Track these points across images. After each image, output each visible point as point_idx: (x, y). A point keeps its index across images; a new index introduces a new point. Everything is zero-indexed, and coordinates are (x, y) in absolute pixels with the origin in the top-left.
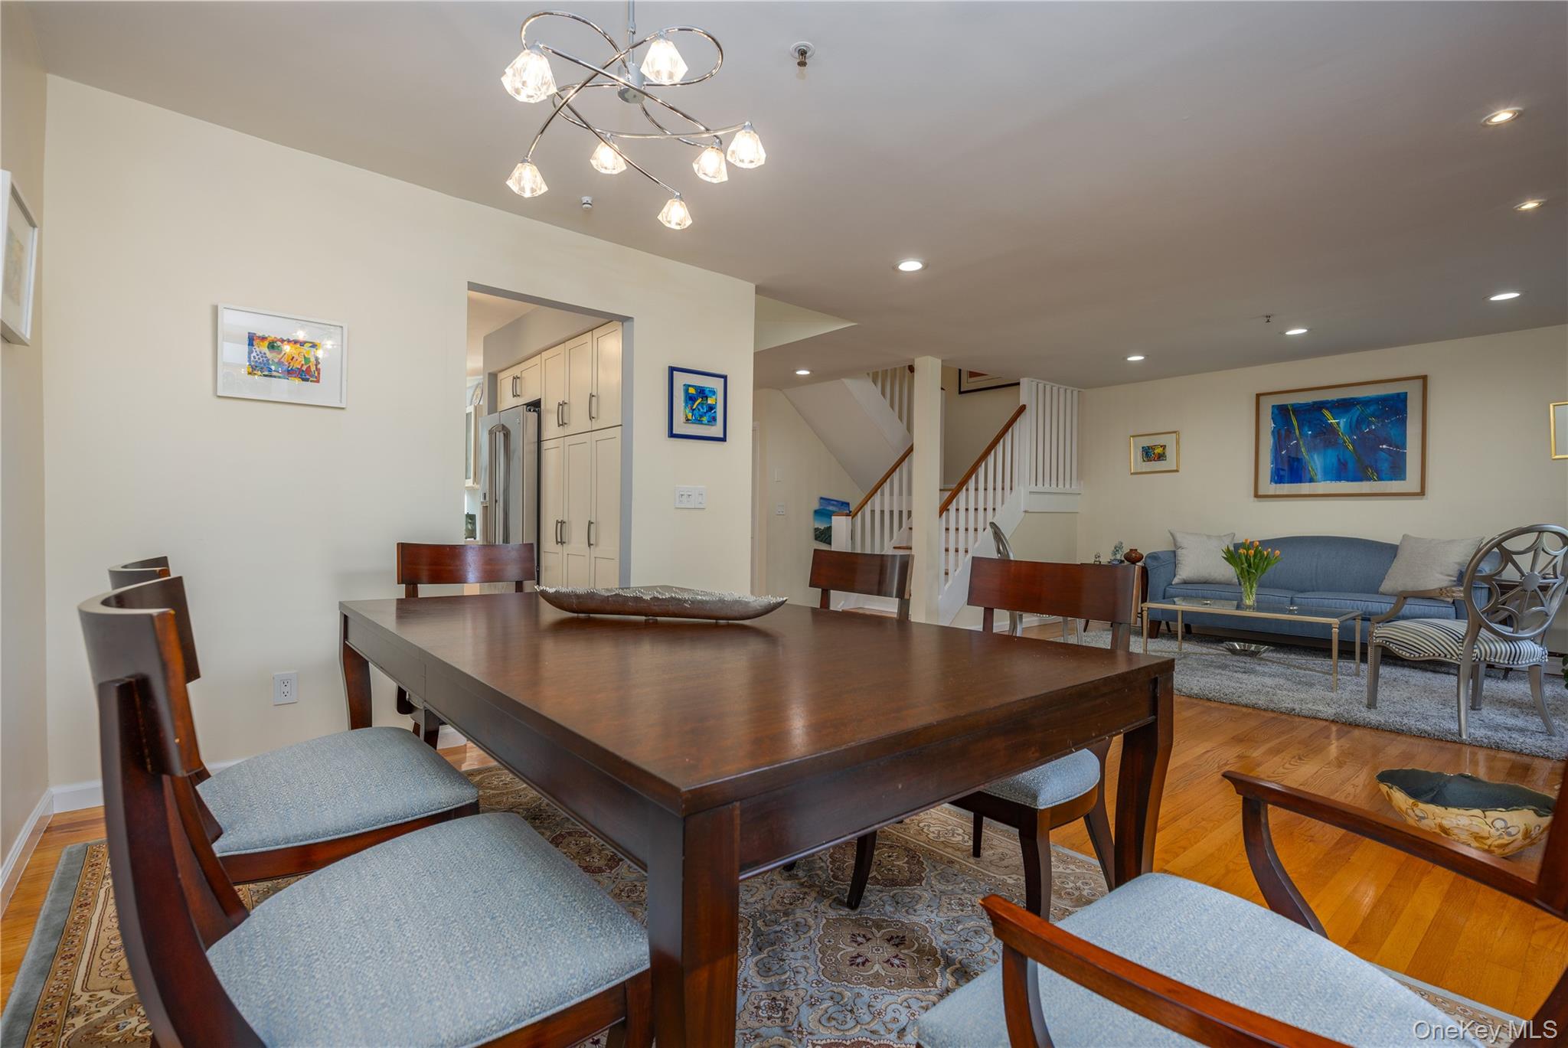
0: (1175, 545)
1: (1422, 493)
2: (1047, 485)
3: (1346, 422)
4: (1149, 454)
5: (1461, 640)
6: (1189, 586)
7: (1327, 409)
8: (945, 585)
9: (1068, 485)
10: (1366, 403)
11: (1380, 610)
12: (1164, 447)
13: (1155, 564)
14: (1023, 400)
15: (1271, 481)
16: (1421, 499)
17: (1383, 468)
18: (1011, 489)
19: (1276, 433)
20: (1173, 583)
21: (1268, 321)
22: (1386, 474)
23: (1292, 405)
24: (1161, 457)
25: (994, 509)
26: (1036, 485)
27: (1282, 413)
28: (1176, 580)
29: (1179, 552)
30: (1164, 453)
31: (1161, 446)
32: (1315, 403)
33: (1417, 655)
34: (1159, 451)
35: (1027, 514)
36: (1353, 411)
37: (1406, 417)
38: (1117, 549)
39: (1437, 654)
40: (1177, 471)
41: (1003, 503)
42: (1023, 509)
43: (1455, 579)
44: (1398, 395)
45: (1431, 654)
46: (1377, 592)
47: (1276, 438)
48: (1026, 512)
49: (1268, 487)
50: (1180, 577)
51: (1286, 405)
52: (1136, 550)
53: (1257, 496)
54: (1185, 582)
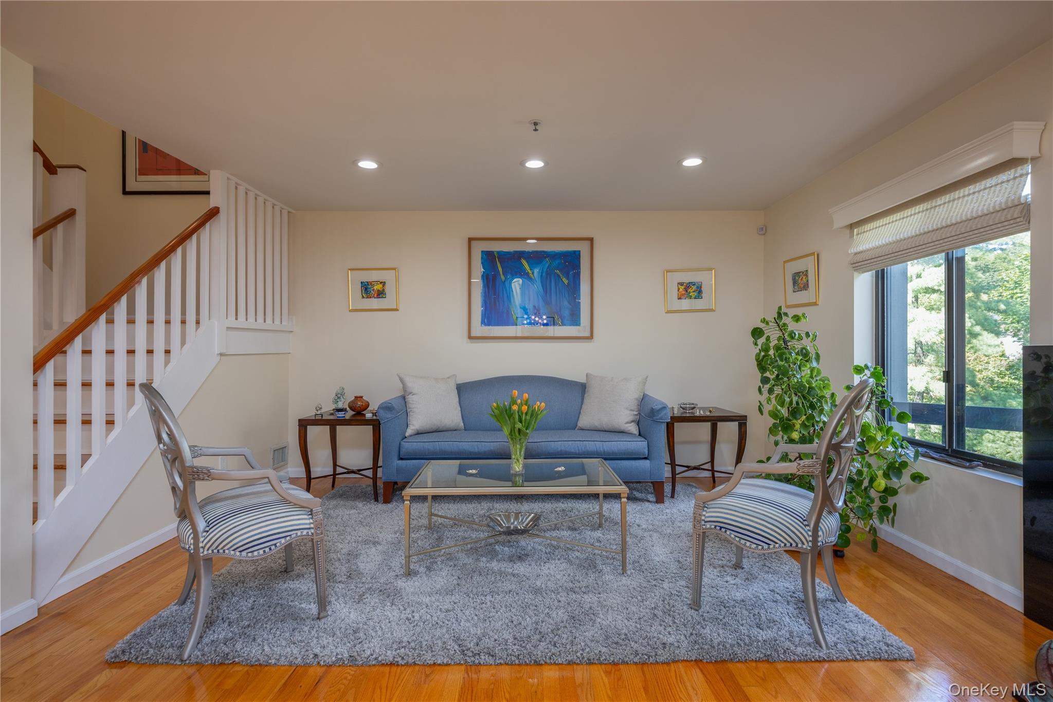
0: (405, 391)
1: (591, 337)
2: (251, 318)
3: (539, 272)
4: (366, 289)
5: (805, 521)
6: (425, 438)
7: (525, 259)
8: (107, 436)
9: (277, 322)
10: (553, 256)
11: (595, 450)
12: (383, 283)
13: (389, 415)
14: (214, 201)
15: (482, 323)
16: (591, 342)
17: (565, 315)
18: (198, 322)
19: (485, 278)
20: (407, 434)
21: (536, 130)
22: (567, 320)
23: (498, 252)
24: (381, 294)
25: (168, 352)
26: (236, 319)
27: (489, 258)
28: (409, 432)
29: (410, 398)
30: (384, 290)
31: (381, 283)
32: (516, 252)
33: (766, 546)
34: (378, 287)
35: (222, 357)
36: (544, 262)
37: (580, 271)
38: (338, 396)
39: (788, 545)
40: (397, 310)
41: (183, 342)
42: (217, 352)
43: (636, 413)
44: (575, 252)
45: (783, 545)
46: (574, 427)
47: (485, 281)
48: (221, 355)
49: (479, 329)
50: (413, 428)
51: (493, 252)
52: (362, 397)
53: (470, 337)
54: (418, 433)
